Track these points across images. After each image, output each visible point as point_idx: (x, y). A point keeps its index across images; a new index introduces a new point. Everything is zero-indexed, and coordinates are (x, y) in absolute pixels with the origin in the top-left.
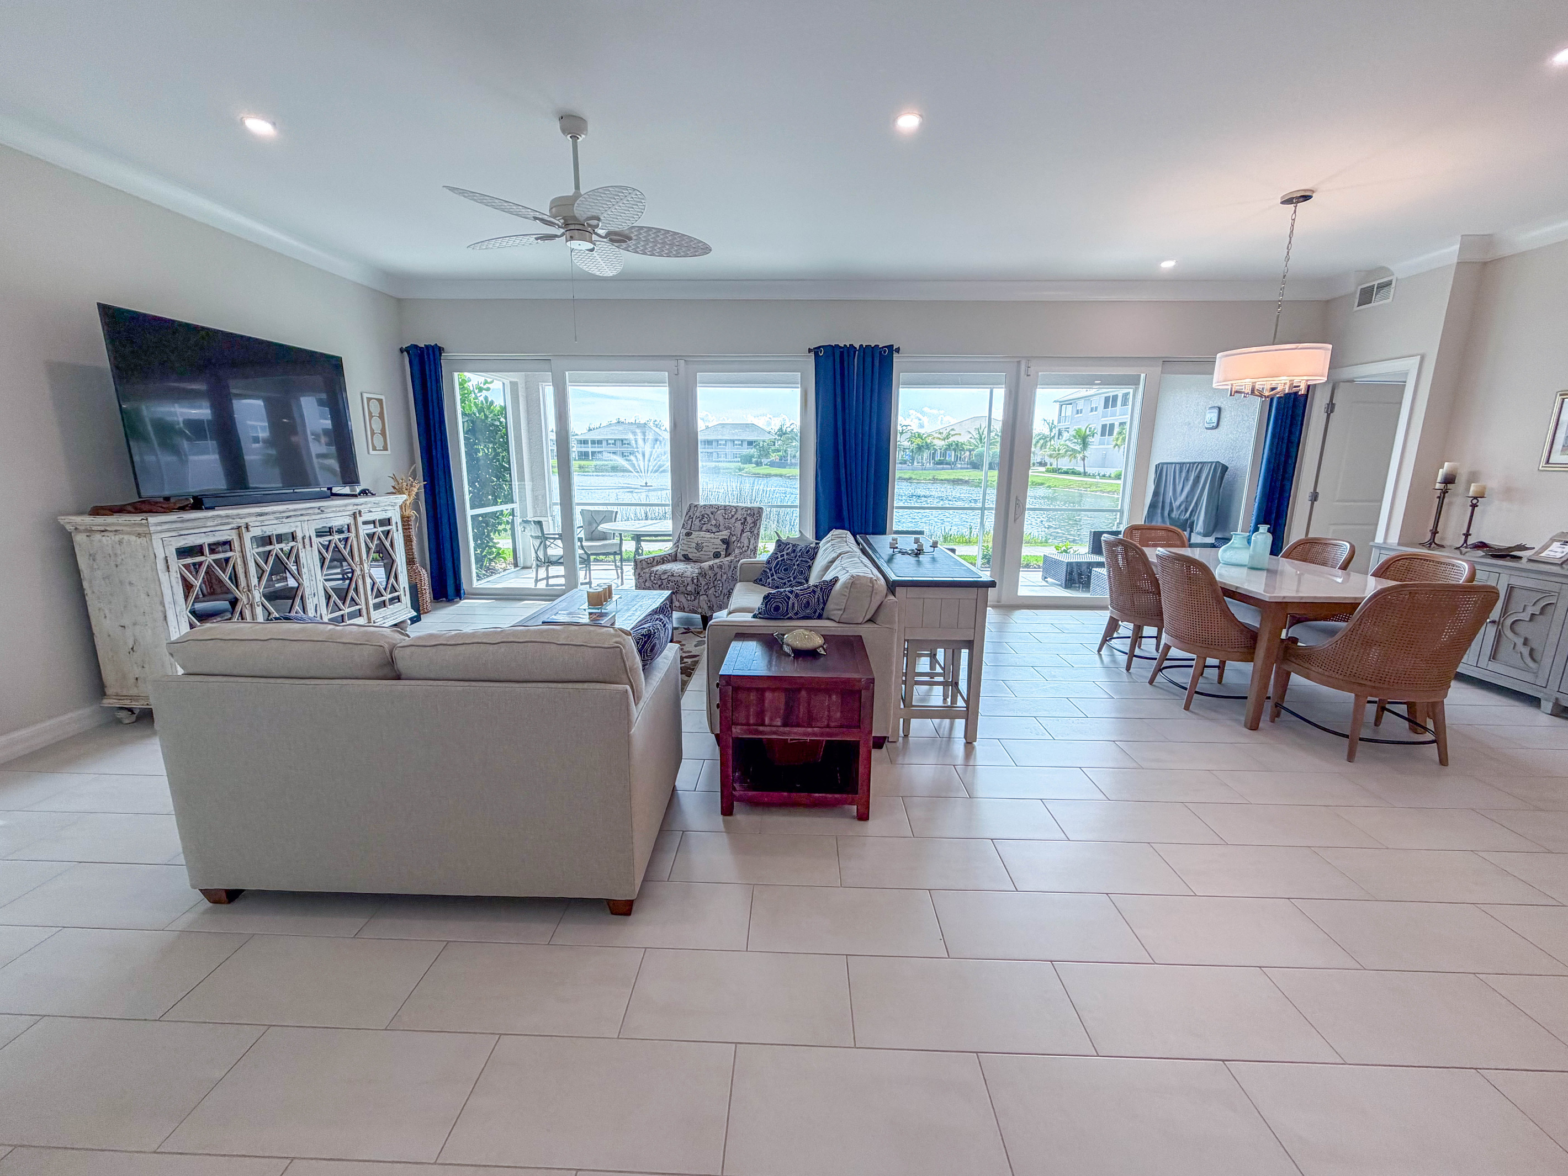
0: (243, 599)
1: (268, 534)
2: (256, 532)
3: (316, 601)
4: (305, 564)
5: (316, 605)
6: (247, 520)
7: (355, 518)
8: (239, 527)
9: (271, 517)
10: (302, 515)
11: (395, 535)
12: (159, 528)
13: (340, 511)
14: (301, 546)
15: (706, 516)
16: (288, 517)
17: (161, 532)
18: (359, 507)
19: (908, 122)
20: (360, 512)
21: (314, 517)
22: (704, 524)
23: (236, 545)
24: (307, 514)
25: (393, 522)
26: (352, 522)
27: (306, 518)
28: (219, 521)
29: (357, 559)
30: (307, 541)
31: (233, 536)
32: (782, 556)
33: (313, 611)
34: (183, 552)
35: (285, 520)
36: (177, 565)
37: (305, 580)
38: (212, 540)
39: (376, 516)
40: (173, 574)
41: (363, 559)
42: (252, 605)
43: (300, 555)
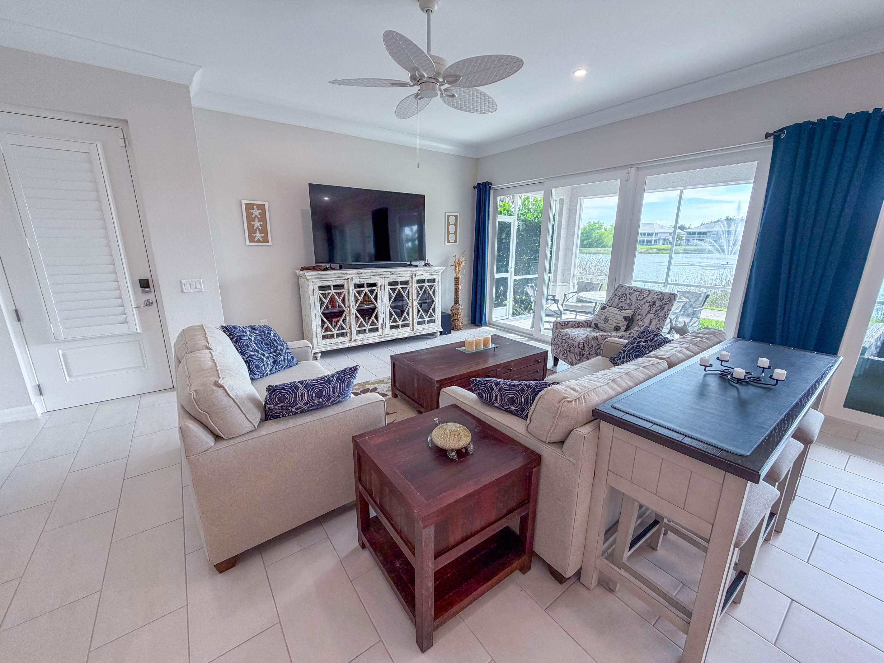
0: (347, 311)
1: (362, 283)
2: (357, 281)
3: (384, 316)
4: (380, 298)
5: (384, 318)
6: (352, 276)
7: (412, 278)
8: (348, 279)
9: (365, 275)
10: (381, 275)
11: (436, 288)
12: (311, 277)
13: (403, 274)
14: (379, 290)
15: (624, 295)
16: (373, 275)
17: (312, 279)
18: (415, 272)
20: (415, 275)
21: (388, 276)
22: (621, 302)
23: (346, 286)
24: (384, 275)
25: (436, 281)
26: (410, 280)
27: (384, 276)
28: (337, 275)
29: (410, 298)
30: (383, 287)
31: (345, 283)
32: (639, 342)
33: (382, 320)
34: (321, 288)
35: (372, 277)
36: (318, 293)
37: (379, 306)
38: (335, 284)
39: (426, 277)
40: (316, 297)
41: (414, 298)
42: (350, 314)
43: (378, 294)
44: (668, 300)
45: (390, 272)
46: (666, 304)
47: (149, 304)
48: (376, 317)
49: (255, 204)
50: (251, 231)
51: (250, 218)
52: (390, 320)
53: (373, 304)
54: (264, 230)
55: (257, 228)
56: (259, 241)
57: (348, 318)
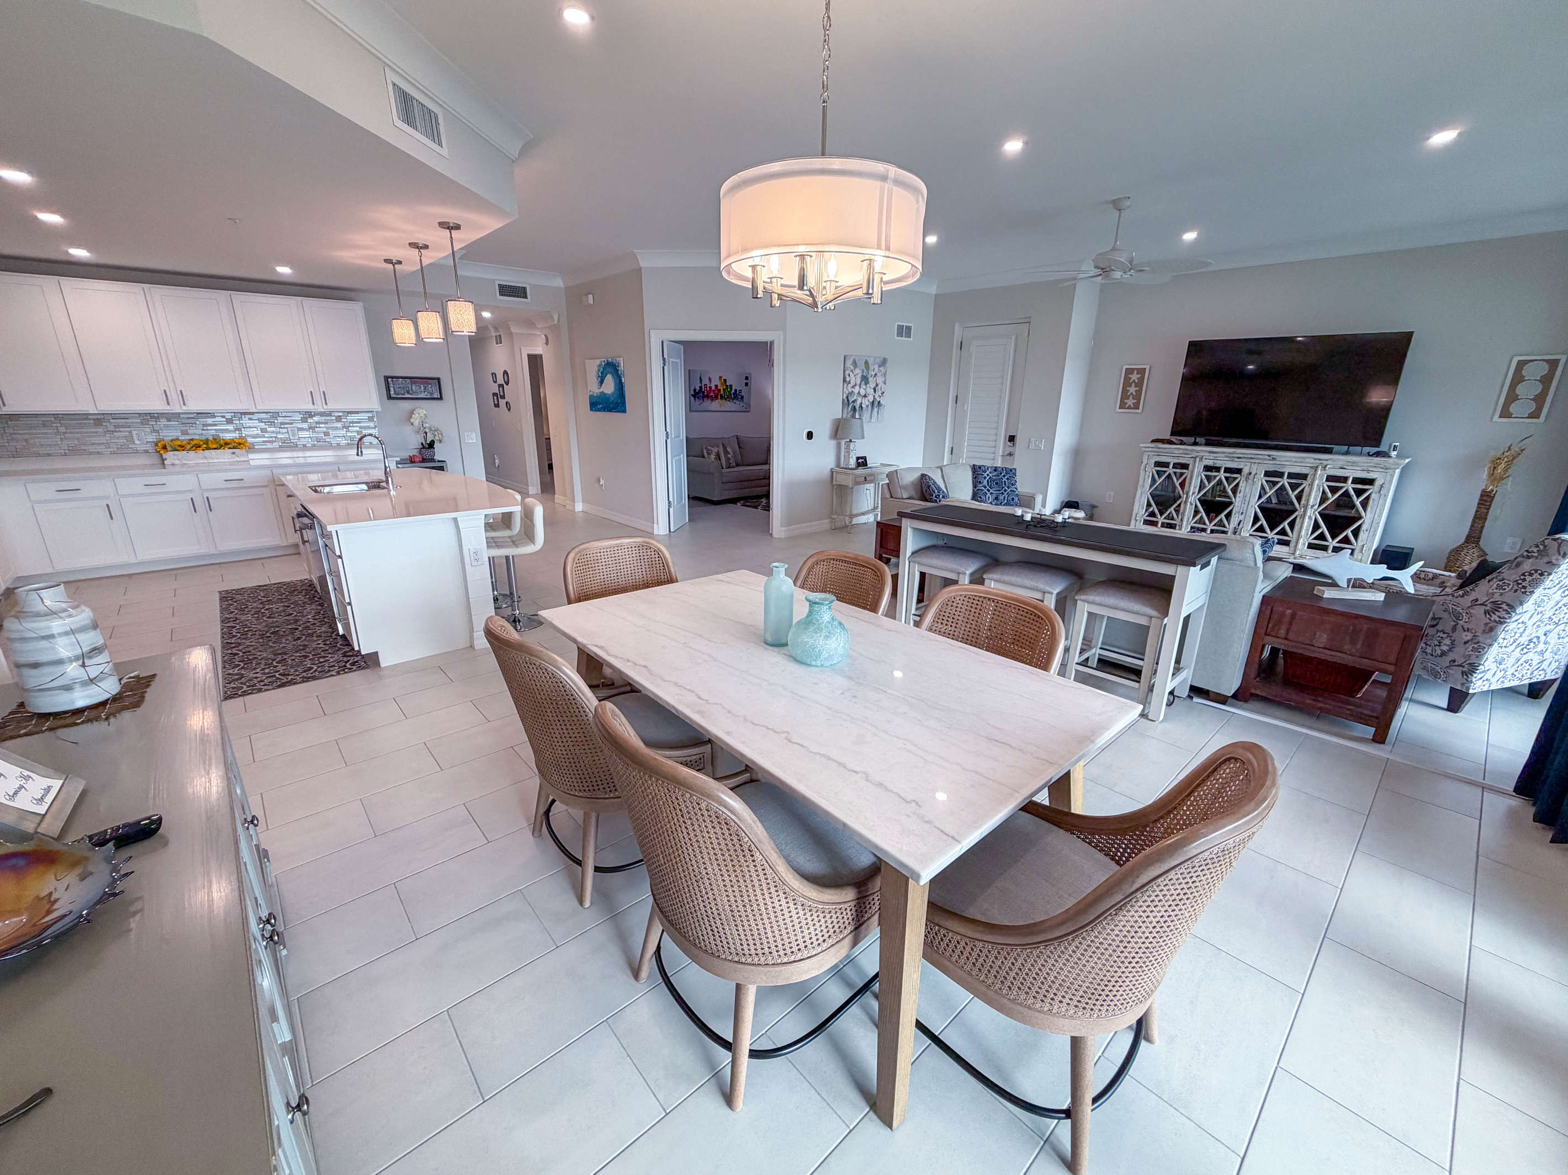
0: (1184, 498)
1: (1217, 466)
2: (1210, 463)
3: (1241, 517)
4: (1243, 490)
5: (1240, 521)
6: (1203, 455)
7: (1316, 471)
8: (1196, 458)
9: (1225, 456)
10: (1252, 459)
11: (1373, 496)
12: (1147, 449)
13: (1296, 462)
14: (1243, 479)
16: (1239, 458)
18: (1325, 462)
19: (1013, 146)
20: (1325, 467)
21: (1266, 462)
23: (1190, 467)
24: (1258, 459)
25: (1377, 483)
26: (1313, 473)
27: (1257, 461)
28: (1180, 451)
29: (1303, 502)
30: (1251, 476)
31: (1190, 462)
33: (1236, 523)
34: (1158, 464)
35: (1236, 459)
36: (1152, 470)
37: (1238, 502)
38: (1176, 461)
39: (1351, 474)
40: (1147, 473)
41: (1311, 503)
42: (1186, 502)
43: (1241, 484)
44: (1535, 550)
45: (1269, 456)
46: (1528, 557)
47: (1010, 454)
48: (1228, 516)
49: (1134, 369)
50: (1125, 395)
51: (1127, 383)
52: (1253, 525)
53: (1229, 497)
54: (1137, 397)
55: (1132, 394)
56: (1129, 408)
57: (1182, 505)
